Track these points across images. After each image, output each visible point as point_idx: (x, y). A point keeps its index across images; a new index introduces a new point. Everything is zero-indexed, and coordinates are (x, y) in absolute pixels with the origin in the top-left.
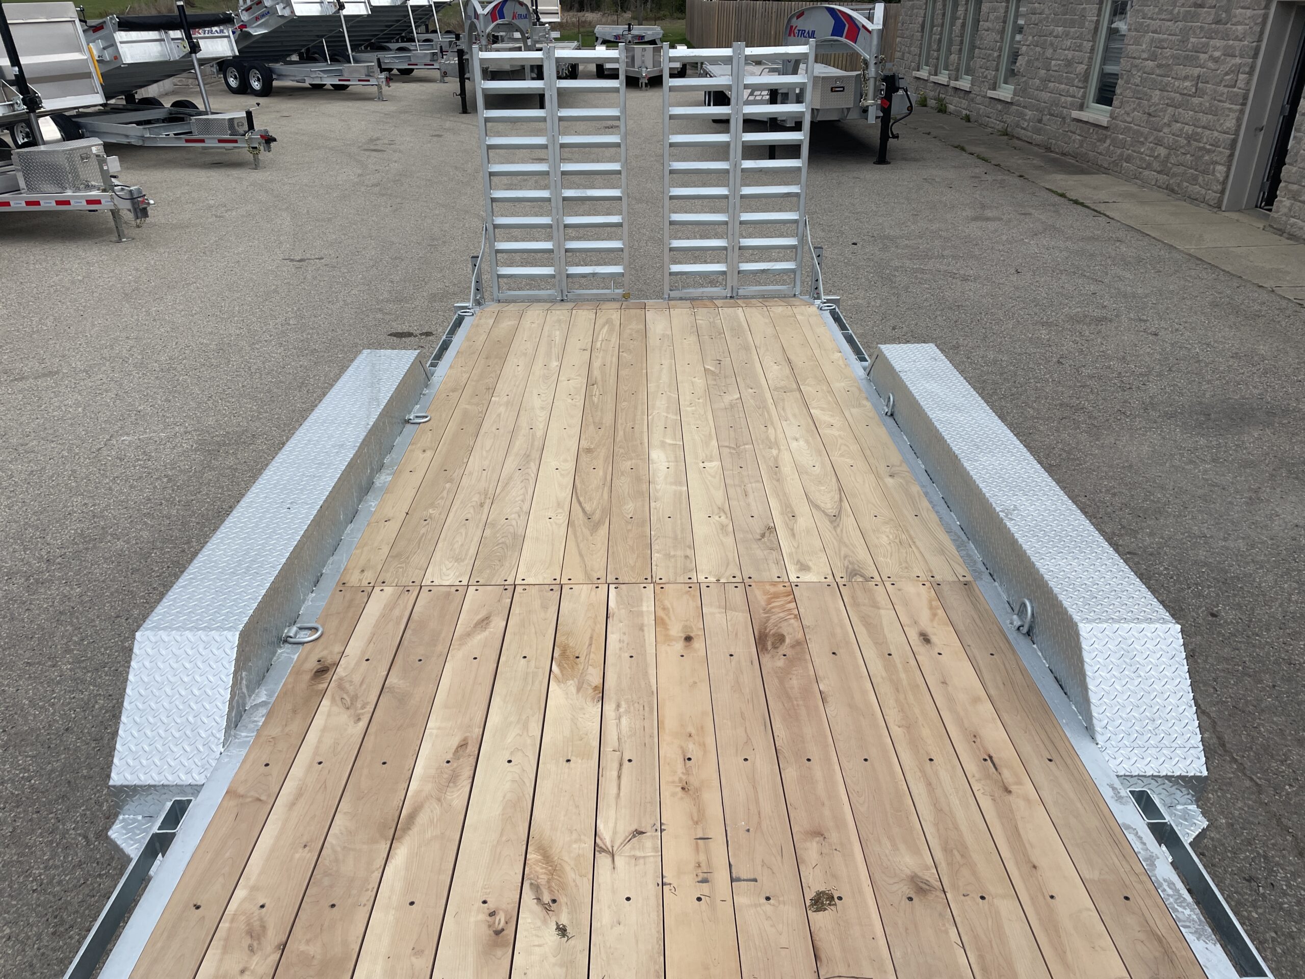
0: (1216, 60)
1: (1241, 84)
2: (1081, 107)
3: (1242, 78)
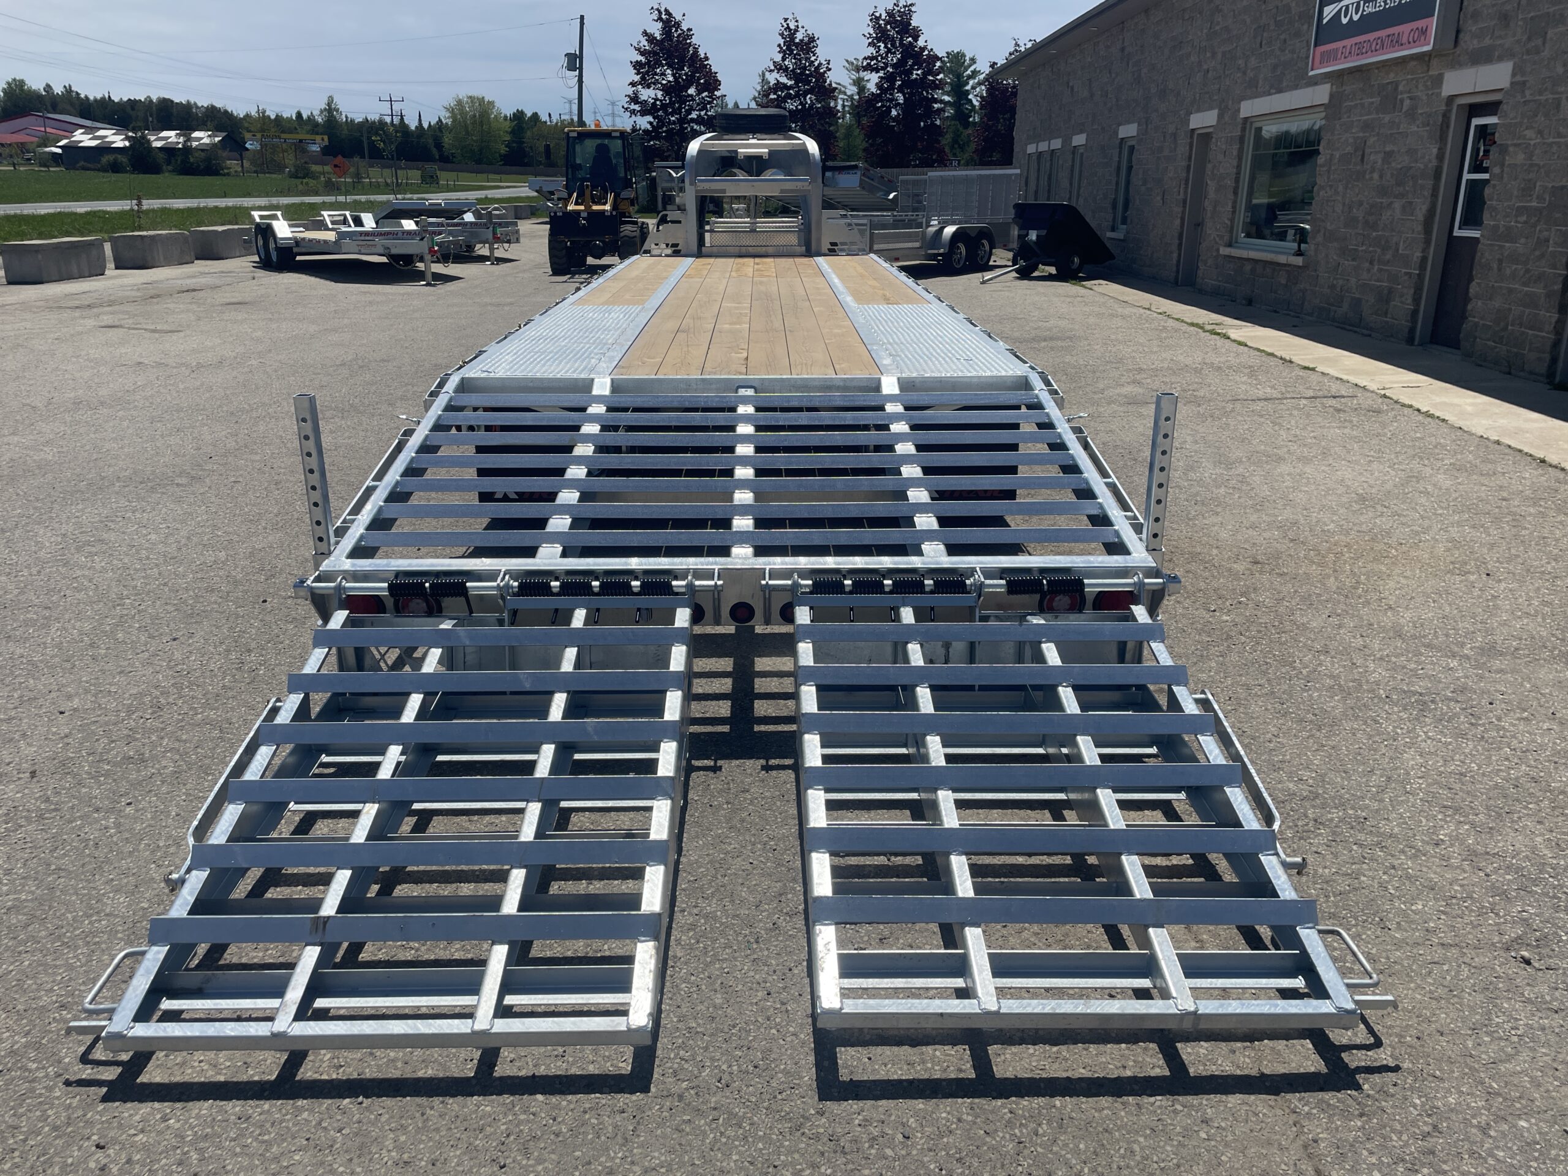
1: (1182, 192)
2: (1113, 229)
3: (1183, 187)
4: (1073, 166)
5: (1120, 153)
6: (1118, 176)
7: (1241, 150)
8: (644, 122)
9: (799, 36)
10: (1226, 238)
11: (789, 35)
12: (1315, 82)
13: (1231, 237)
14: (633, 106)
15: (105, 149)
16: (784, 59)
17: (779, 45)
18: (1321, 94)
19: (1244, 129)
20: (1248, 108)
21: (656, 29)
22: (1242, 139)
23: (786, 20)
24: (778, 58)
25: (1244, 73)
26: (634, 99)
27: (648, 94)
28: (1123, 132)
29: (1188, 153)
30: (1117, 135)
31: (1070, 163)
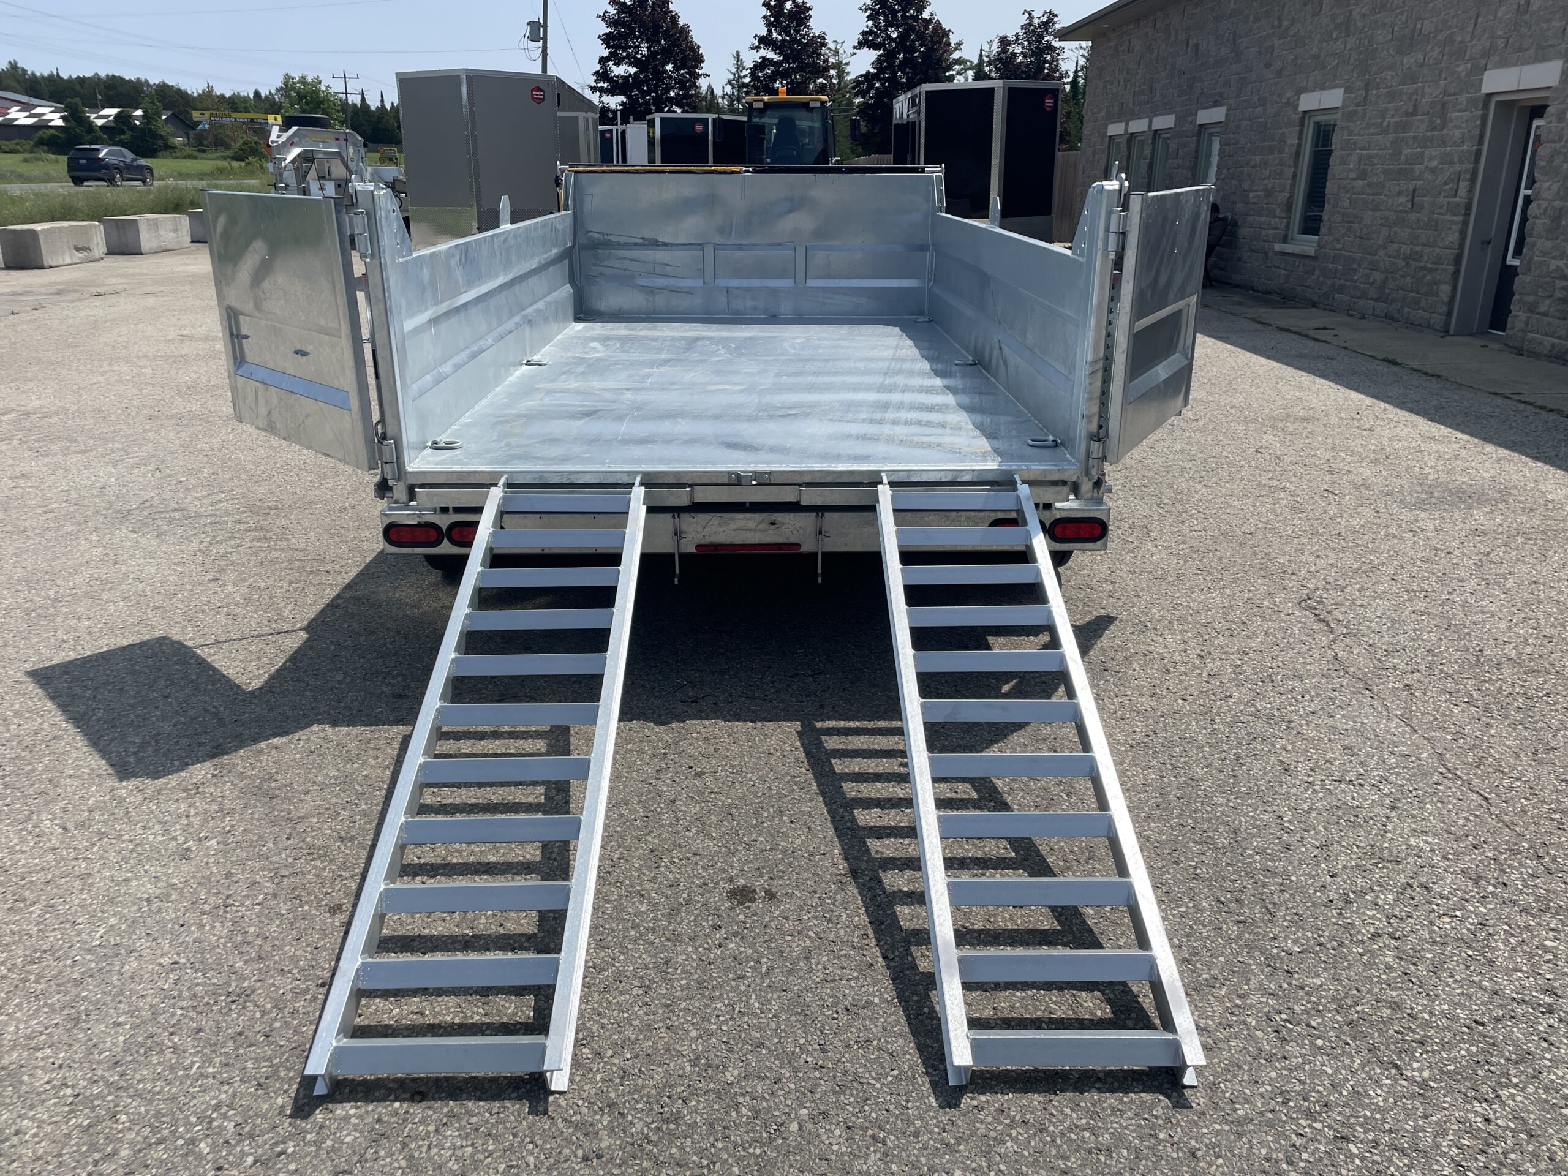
0: (1433, 171)
3: (1464, 185)
5: (1301, 132)
6: (1296, 165)
8: (616, 101)
14: (602, 85)
15: (42, 127)
16: (771, 32)
24: (764, 31)
26: (603, 76)
28: (1308, 102)
29: (1477, 132)
30: (1298, 105)
31: (1193, 146)
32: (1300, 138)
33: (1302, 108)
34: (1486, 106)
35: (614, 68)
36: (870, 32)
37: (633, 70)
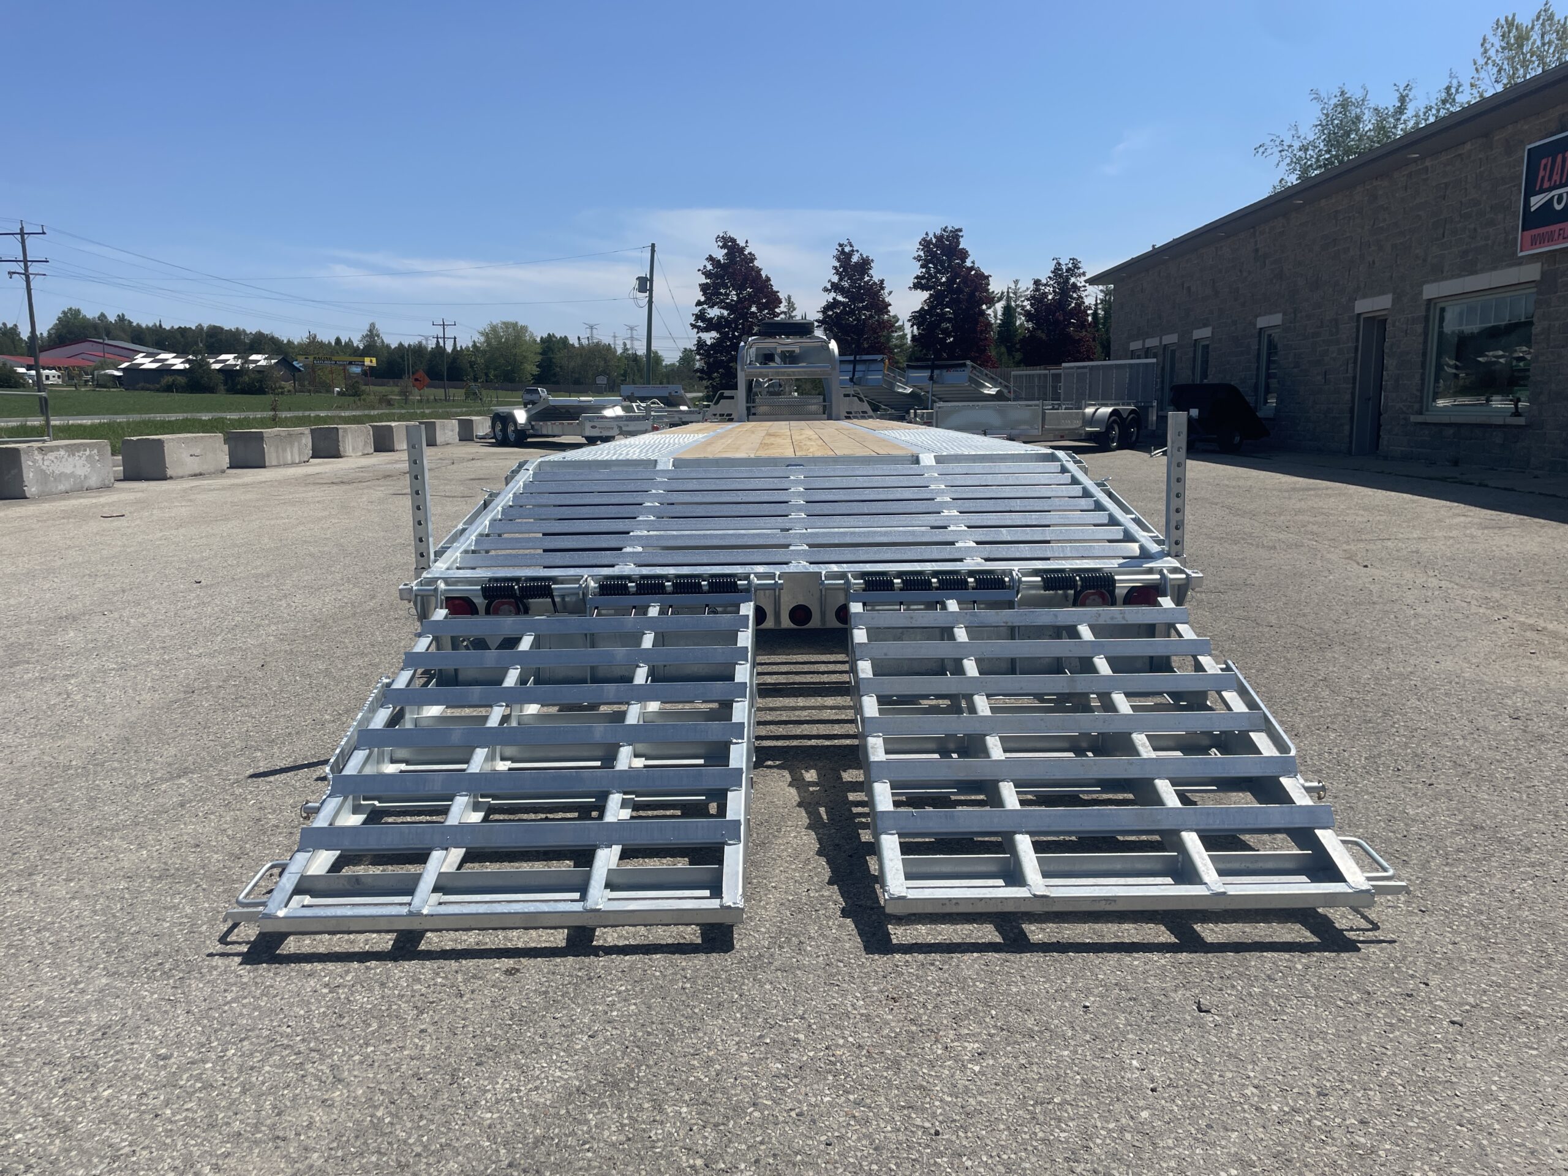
0: (1334, 359)
1: (1350, 370)
3: (1351, 366)
4: (1194, 358)
5: (1260, 341)
6: (1258, 362)
7: (1426, 327)
8: (710, 337)
9: (855, 259)
10: (1416, 406)
11: (844, 257)
12: (1521, 262)
13: (1422, 407)
14: (700, 324)
15: (165, 371)
16: (841, 279)
17: (835, 268)
18: (1532, 272)
19: (1428, 310)
20: (1430, 291)
21: (720, 254)
22: (1427, 319)
23: (841, 245)
24: (835, 279)
25: (1425, 260)
26: (700, 316)
27: (714, 312)
28: (1262, 322)
29: (1354, 335)
30: (1255, 325)
31: (1191, 355)
32: (1259, 344)
33: (1259, 326)
34: (1358, 321)
35: (709, 311)
36: (923, 278)
37: (726, 313)
